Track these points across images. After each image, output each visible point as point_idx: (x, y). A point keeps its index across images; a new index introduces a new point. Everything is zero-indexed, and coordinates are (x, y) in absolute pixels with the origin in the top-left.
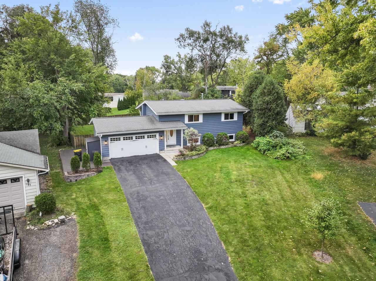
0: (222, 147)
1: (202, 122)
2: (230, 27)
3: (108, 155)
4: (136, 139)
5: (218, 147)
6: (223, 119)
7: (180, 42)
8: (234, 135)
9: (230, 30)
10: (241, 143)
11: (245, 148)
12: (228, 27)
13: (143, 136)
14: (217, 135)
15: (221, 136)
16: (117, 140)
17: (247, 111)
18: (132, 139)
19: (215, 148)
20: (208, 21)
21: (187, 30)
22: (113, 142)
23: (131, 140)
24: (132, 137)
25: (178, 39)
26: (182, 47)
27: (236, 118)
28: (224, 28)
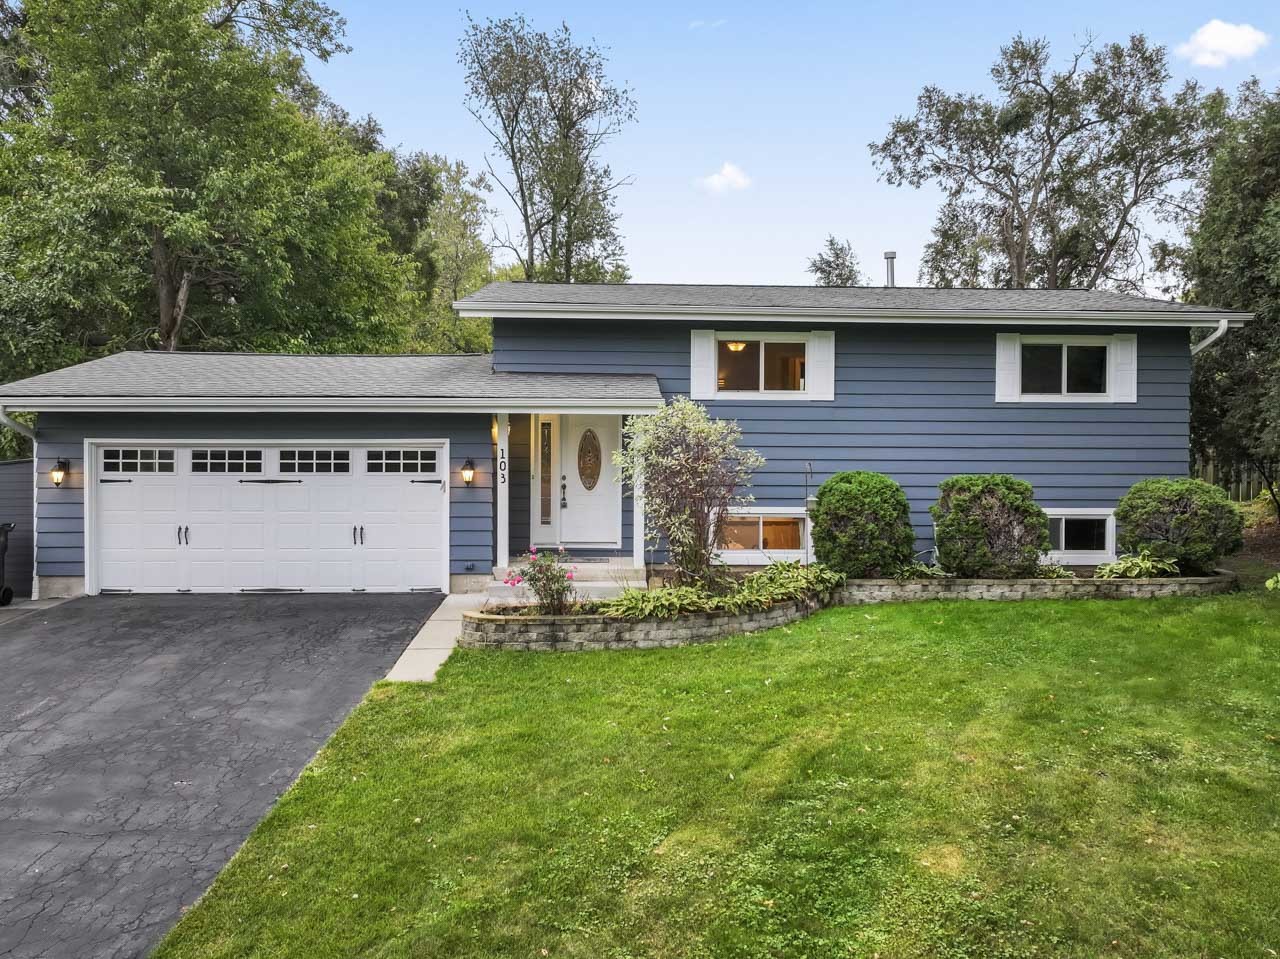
0: (978, 590)
1: (831, 397)
2: (1150, 46)
3: (75, 569)
4: (285, 468)
5: (934, 588)
6: (1008, 385)
7: (896, 159)
8: (1109, 514)
9: (1151, 64)
10: (1163, 573)
11: (1203, 617)
12: (1138, 44)
13: (339, 455)
14: (939, 494)
15: (966, 496)
16: (148, 468)
17: (1223, 325)
18: (257, 468)
19: (913, 588)
20: (1028, 39)
21: (929, 98)
22: (120, 475)
23: (245, 475)
24: (257, 455)
25: (886, 147)
26: (904, 181)
27: (1122, 382)
28: (1117, 53)
